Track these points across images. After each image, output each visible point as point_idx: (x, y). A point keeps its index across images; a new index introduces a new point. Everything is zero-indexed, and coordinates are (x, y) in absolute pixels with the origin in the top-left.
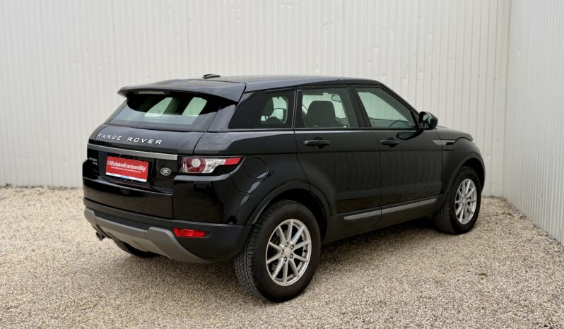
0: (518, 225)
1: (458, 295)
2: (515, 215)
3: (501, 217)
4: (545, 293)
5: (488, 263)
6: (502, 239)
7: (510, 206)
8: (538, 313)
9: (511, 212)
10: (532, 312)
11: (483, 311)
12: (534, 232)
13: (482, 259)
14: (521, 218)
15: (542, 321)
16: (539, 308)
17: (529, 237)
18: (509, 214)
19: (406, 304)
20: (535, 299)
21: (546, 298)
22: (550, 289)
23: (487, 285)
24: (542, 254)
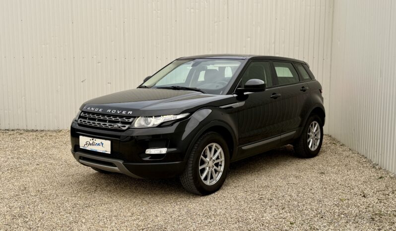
0: (340, 150)
1: (309, 183)
2: (337, 144)
3: (329, 145)
4: (360, 180)
5: (324, 168)
6: (331, 156)
7: (334, 139)
8: (356, 190)
9: (335, 142)
10: (353, 189)
11: (325, 189)
12: (350, 152)
13: (321, 166)
14: (341, 145)
15: (359, 193)
16: (356, 188)
17: (348, 155)
18: (333, 143)
19: (280, 186)
20: (354, 183)
21: (360, 183)
22: (362, 179)
23: (325, 178)
24: (356, 163)
